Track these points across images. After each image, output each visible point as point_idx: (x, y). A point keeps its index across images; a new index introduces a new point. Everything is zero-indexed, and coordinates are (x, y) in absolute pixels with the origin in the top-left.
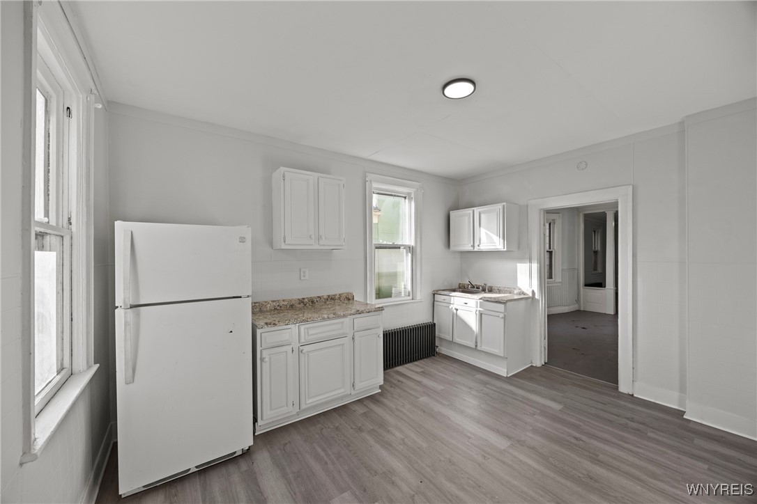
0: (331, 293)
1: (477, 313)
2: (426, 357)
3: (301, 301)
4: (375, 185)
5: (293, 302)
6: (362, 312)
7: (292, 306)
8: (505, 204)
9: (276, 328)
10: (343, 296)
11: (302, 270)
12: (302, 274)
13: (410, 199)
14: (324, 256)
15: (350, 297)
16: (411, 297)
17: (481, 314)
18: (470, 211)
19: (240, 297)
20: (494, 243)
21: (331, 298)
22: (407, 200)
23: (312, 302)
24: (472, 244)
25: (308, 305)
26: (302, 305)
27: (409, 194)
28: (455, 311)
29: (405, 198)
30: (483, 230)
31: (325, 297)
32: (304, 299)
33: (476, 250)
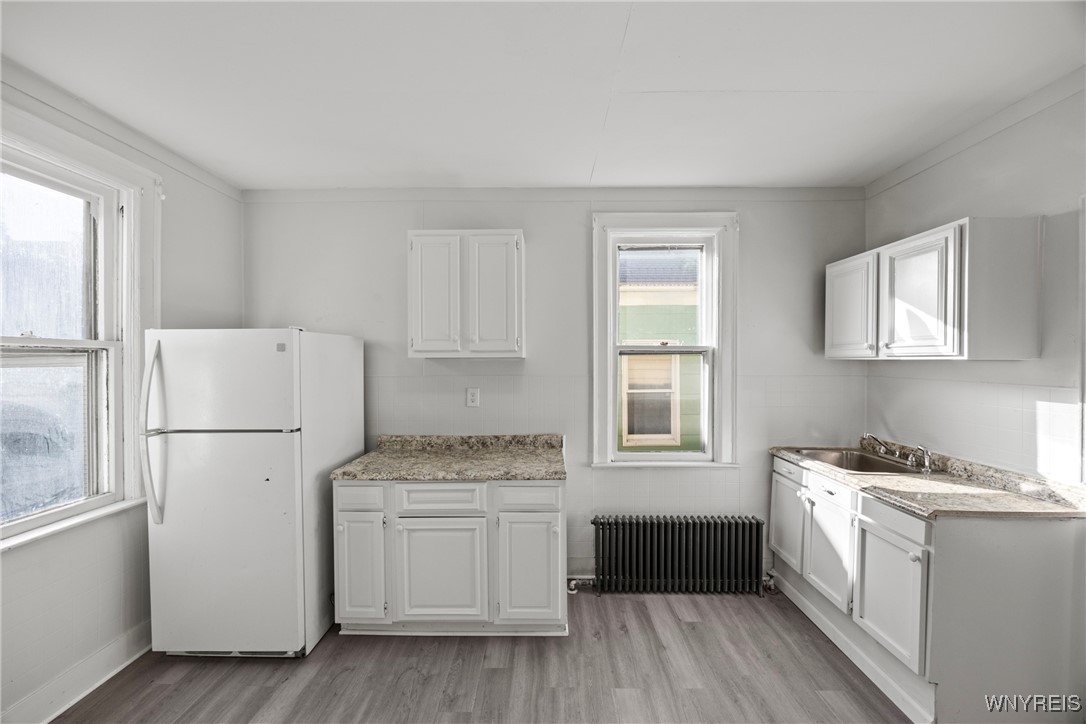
0: (520, 432)
1: (856, 523)
2: (729, 591)
3: (465, 441)
4: (613, 235)
5: (452, 441)
6: (515, 477)
7: (449, 447)
8: (965, 221)
9: (355, 482)
10: (541, 440)
11: (470, 391)
12: (469, 397)
13: (710, 252)
14: (508, 368)
15: (554, 443)
16: (709, 455)
17: (863, 532)
18: (868, 257)
19: (281, 431)
20: (933, 338)
21: (518, 441)
22: (704, 253)
23: (484, 444)
24: (872, 340)
25: (475, 448)
26: (466, 447)
27: (709, 241)
28: (808, 506)
29: (701, 249)
30: (901, 306)
31: (507, 438)
32: (470, 437)
33: (882, 356)
